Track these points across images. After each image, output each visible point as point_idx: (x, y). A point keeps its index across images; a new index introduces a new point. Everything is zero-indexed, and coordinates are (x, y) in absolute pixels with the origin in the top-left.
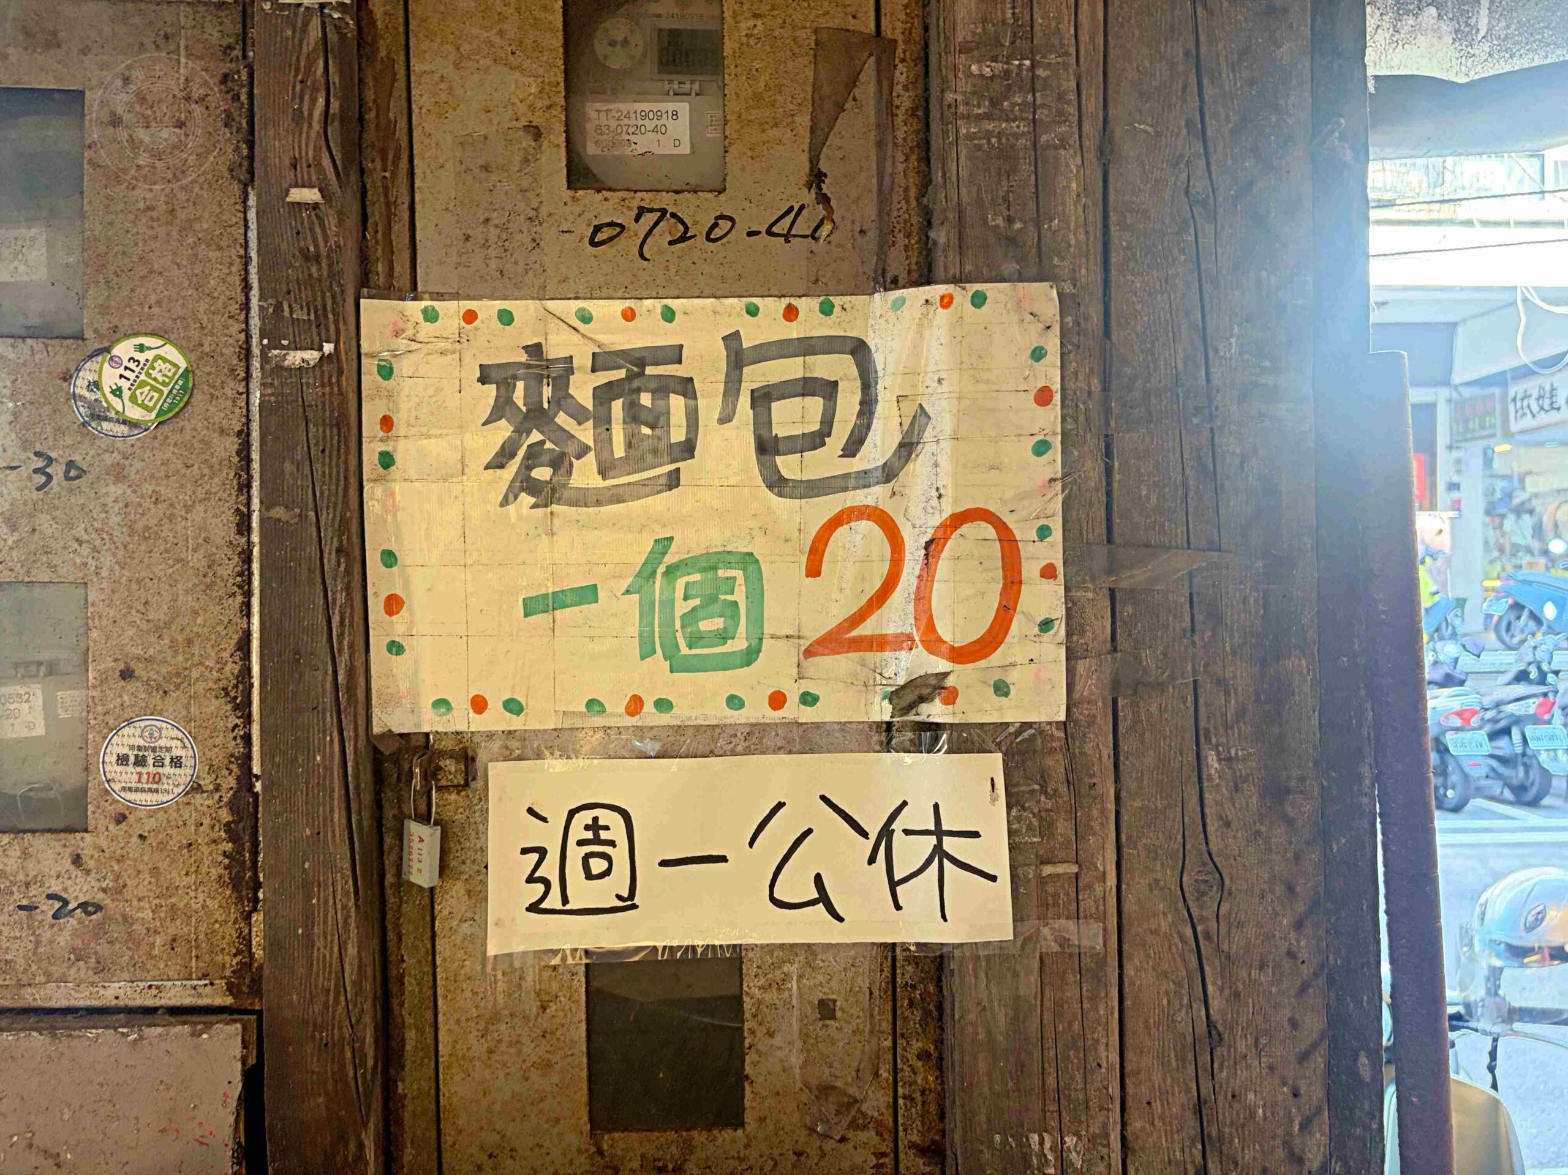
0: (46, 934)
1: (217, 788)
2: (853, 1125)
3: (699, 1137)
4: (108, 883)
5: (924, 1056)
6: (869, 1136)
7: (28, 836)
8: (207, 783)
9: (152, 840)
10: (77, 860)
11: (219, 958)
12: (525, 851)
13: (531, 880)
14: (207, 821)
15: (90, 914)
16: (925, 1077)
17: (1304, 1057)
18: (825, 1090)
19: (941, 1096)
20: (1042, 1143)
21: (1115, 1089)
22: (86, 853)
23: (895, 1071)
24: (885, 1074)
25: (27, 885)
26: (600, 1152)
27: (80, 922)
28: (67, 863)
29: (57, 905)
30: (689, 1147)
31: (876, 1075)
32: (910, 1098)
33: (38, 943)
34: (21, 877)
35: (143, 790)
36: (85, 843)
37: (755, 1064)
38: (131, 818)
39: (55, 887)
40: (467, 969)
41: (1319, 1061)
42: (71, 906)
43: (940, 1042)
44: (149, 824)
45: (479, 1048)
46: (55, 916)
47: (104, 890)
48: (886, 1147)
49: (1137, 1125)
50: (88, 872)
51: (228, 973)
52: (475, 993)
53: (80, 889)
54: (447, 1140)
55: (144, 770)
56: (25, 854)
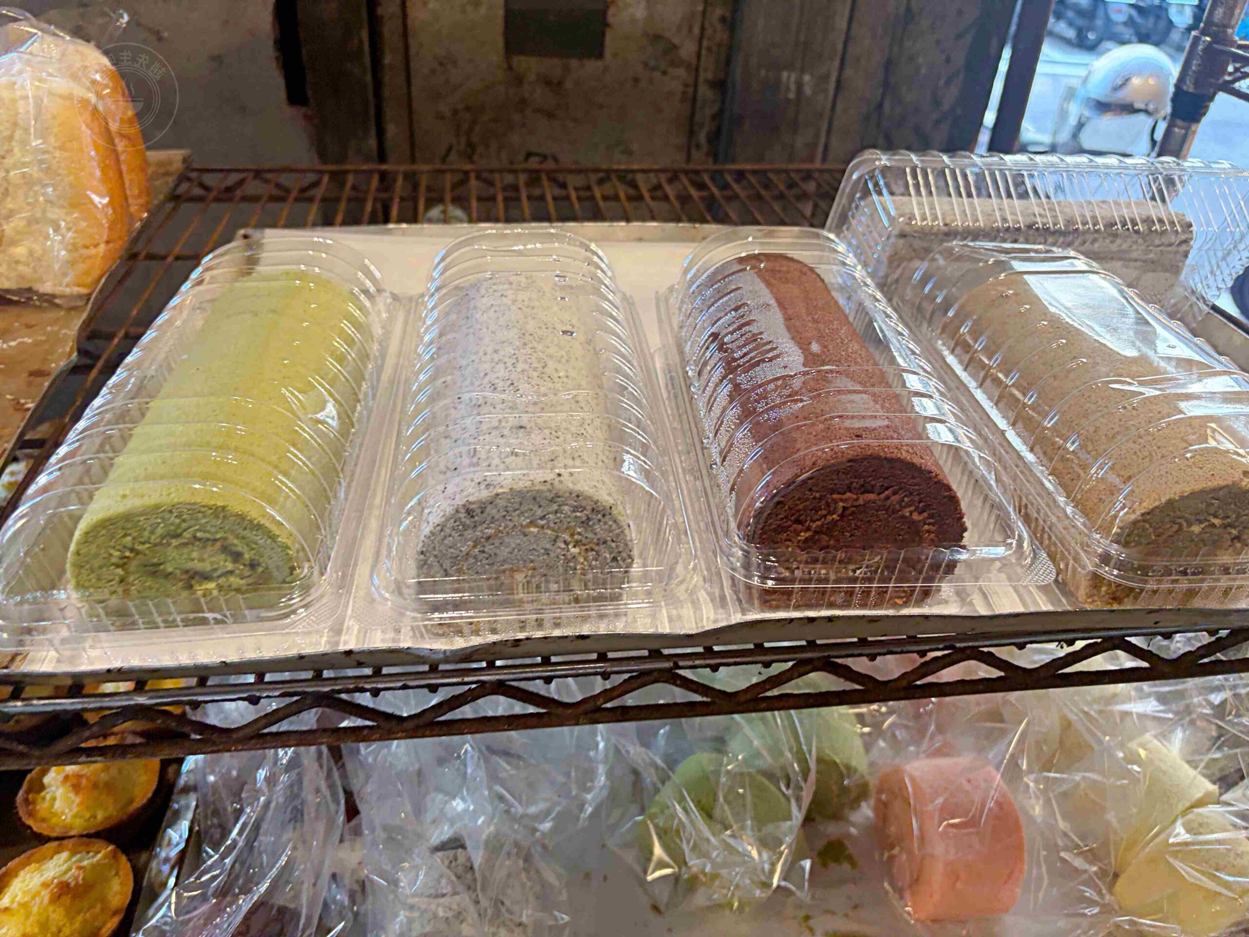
2: (673, 64)
3: (574, 63)
5: (723, 19)
6: (681, 72)
16: (721, 35)
17: (959, 36)
18: (657, 38)
19: (730, 48)
20: (789, 77)
21: (840, 47)
23: (703, 29)
24: (696, 30)
26: (510, 68)
30: (567, 69)
31: (690, 30)
32: (709, 49)
37: (614, 16)
41: (968, 39)
43: (734, 11)
48: (691, 81)
49: (848, 72)
54: (413, 50)
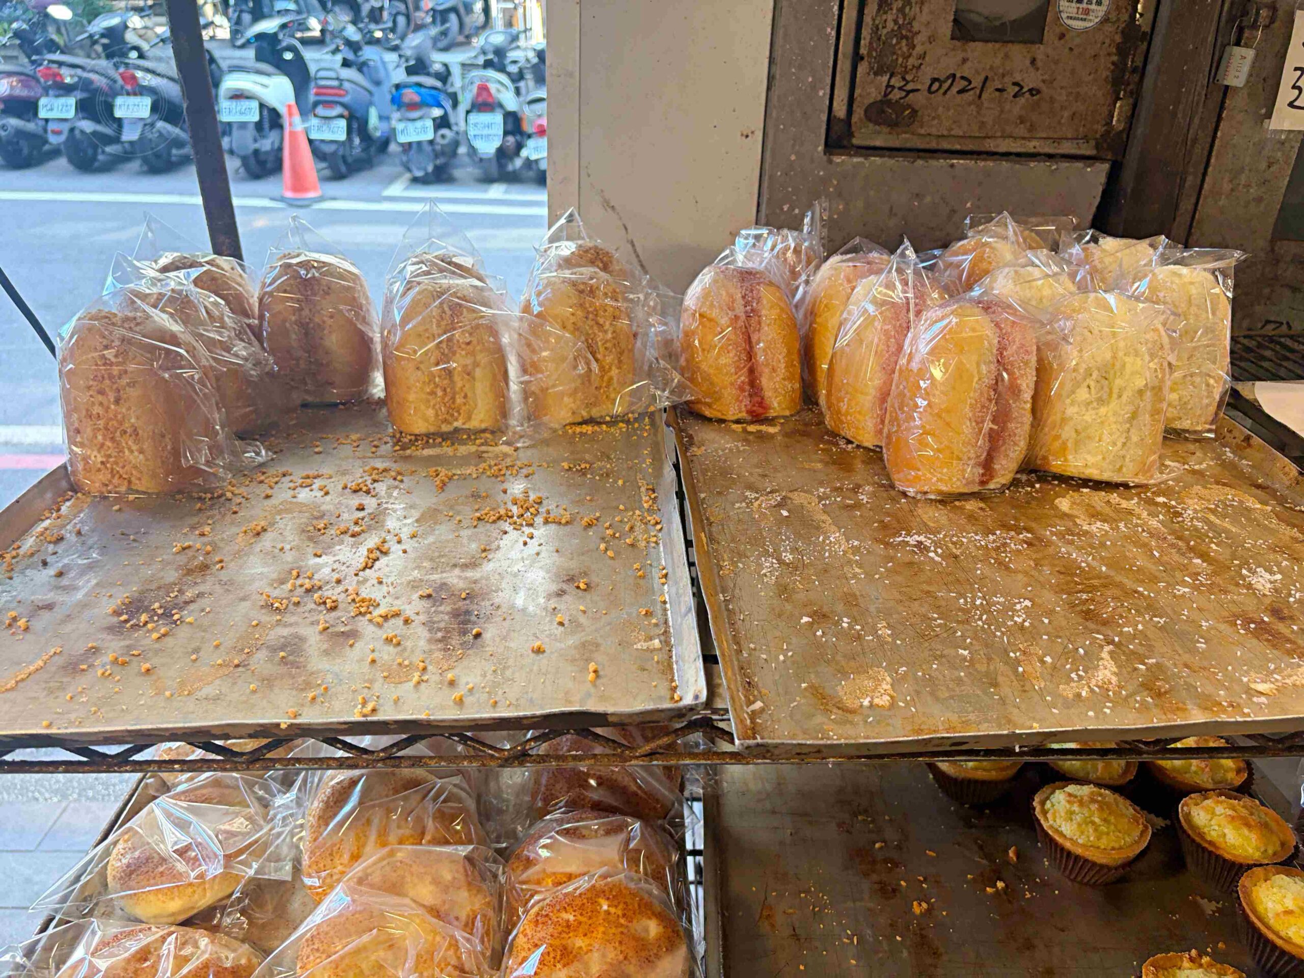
0: (1007, 107)
1: (1118, 19)
4: (1046, 77)
7: (1010, 45)
8: (1113, 17)
9: (1076, 52)
10: (1033, 61)
11: (1095, 127)
12: (1296, 69)
13: (1294, 87)
14: (1108, 41)
15: (1033, 95)
22: (1040, 57)
25: (1003, 76)
27: (1027, 100)
28: (1028, 62)
29: (1017, 89)
33: (1002, 111)
34: (1001, 71)
35: (1078, 19)
36: (1040, 51)
38: (1067, 37)
39: (1018, 78)
40: (1234, 141)
42: (1025, 90)
44: (1077, 41)
45: (1227, 187)
46: (1015, 96)
47: (1044, 81)
50: (1037, 69)
51: (1098, 136)
52: (1234, 155)
53: (1031, 80)
55: (1081, 6)
56: (1007, 56)
